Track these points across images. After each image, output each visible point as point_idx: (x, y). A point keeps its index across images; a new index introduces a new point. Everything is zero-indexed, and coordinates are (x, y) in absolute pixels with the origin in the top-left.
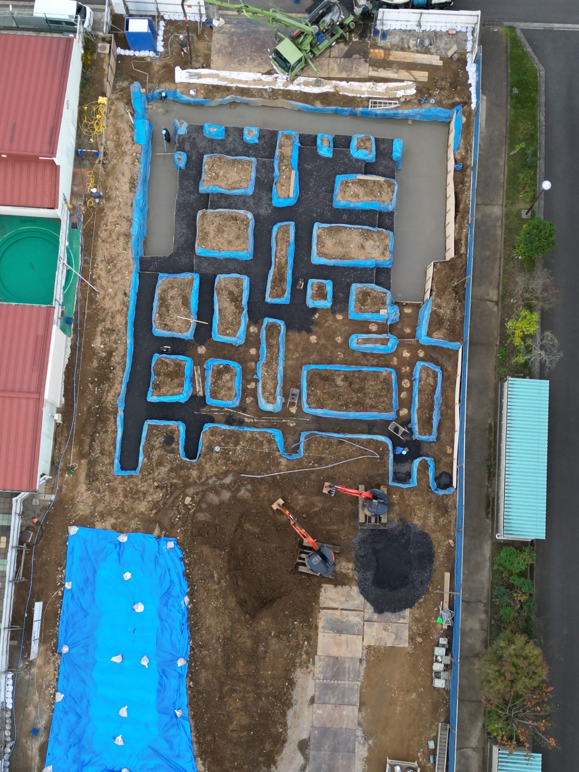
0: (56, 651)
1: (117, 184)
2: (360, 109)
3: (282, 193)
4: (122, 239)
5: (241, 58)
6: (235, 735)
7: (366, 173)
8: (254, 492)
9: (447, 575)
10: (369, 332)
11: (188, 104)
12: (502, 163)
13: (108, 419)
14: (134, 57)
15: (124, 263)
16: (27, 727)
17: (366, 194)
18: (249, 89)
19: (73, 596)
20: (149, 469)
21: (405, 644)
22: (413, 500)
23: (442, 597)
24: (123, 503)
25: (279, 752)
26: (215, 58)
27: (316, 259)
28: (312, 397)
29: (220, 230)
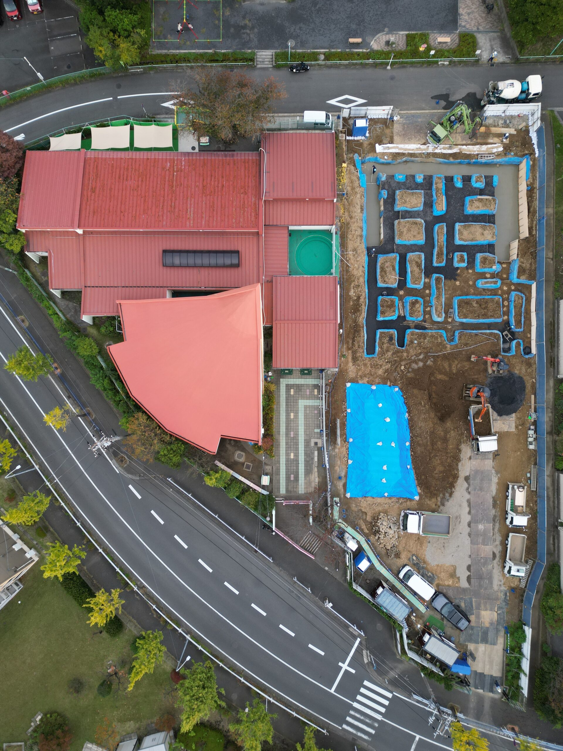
0: (346, 441)
1: (355, 210)
2: (474, 160)
3: (439, 208)
4: (359, 238)
5: (409, 137)
6: (437, 475)
7: (480, 195)
8: (435, 362)
9: (533, 396)
10: (486, 278)
11: (383, 164)
12: (552, 185)
13: (360, 330)
14: (354, 140)
15: (361, 251)
16: (336, 476)
17: (483, 206)
18: (414, 153)
19: (352, 415)
20: (382, 353)
21: (513, 429)
22: (514, 361)
23: (530, 407)
24: (370, 371)
25: (456, 482)
26: (396, 138)
27: (458, 242)
28: (461, 313)
29: (409, 230)
